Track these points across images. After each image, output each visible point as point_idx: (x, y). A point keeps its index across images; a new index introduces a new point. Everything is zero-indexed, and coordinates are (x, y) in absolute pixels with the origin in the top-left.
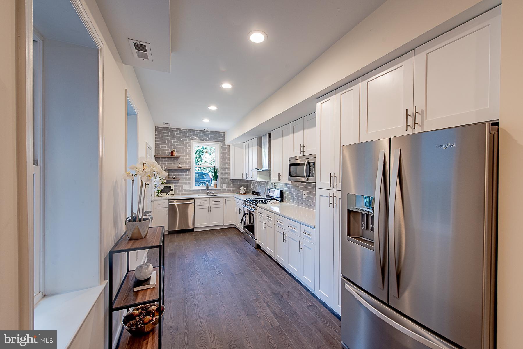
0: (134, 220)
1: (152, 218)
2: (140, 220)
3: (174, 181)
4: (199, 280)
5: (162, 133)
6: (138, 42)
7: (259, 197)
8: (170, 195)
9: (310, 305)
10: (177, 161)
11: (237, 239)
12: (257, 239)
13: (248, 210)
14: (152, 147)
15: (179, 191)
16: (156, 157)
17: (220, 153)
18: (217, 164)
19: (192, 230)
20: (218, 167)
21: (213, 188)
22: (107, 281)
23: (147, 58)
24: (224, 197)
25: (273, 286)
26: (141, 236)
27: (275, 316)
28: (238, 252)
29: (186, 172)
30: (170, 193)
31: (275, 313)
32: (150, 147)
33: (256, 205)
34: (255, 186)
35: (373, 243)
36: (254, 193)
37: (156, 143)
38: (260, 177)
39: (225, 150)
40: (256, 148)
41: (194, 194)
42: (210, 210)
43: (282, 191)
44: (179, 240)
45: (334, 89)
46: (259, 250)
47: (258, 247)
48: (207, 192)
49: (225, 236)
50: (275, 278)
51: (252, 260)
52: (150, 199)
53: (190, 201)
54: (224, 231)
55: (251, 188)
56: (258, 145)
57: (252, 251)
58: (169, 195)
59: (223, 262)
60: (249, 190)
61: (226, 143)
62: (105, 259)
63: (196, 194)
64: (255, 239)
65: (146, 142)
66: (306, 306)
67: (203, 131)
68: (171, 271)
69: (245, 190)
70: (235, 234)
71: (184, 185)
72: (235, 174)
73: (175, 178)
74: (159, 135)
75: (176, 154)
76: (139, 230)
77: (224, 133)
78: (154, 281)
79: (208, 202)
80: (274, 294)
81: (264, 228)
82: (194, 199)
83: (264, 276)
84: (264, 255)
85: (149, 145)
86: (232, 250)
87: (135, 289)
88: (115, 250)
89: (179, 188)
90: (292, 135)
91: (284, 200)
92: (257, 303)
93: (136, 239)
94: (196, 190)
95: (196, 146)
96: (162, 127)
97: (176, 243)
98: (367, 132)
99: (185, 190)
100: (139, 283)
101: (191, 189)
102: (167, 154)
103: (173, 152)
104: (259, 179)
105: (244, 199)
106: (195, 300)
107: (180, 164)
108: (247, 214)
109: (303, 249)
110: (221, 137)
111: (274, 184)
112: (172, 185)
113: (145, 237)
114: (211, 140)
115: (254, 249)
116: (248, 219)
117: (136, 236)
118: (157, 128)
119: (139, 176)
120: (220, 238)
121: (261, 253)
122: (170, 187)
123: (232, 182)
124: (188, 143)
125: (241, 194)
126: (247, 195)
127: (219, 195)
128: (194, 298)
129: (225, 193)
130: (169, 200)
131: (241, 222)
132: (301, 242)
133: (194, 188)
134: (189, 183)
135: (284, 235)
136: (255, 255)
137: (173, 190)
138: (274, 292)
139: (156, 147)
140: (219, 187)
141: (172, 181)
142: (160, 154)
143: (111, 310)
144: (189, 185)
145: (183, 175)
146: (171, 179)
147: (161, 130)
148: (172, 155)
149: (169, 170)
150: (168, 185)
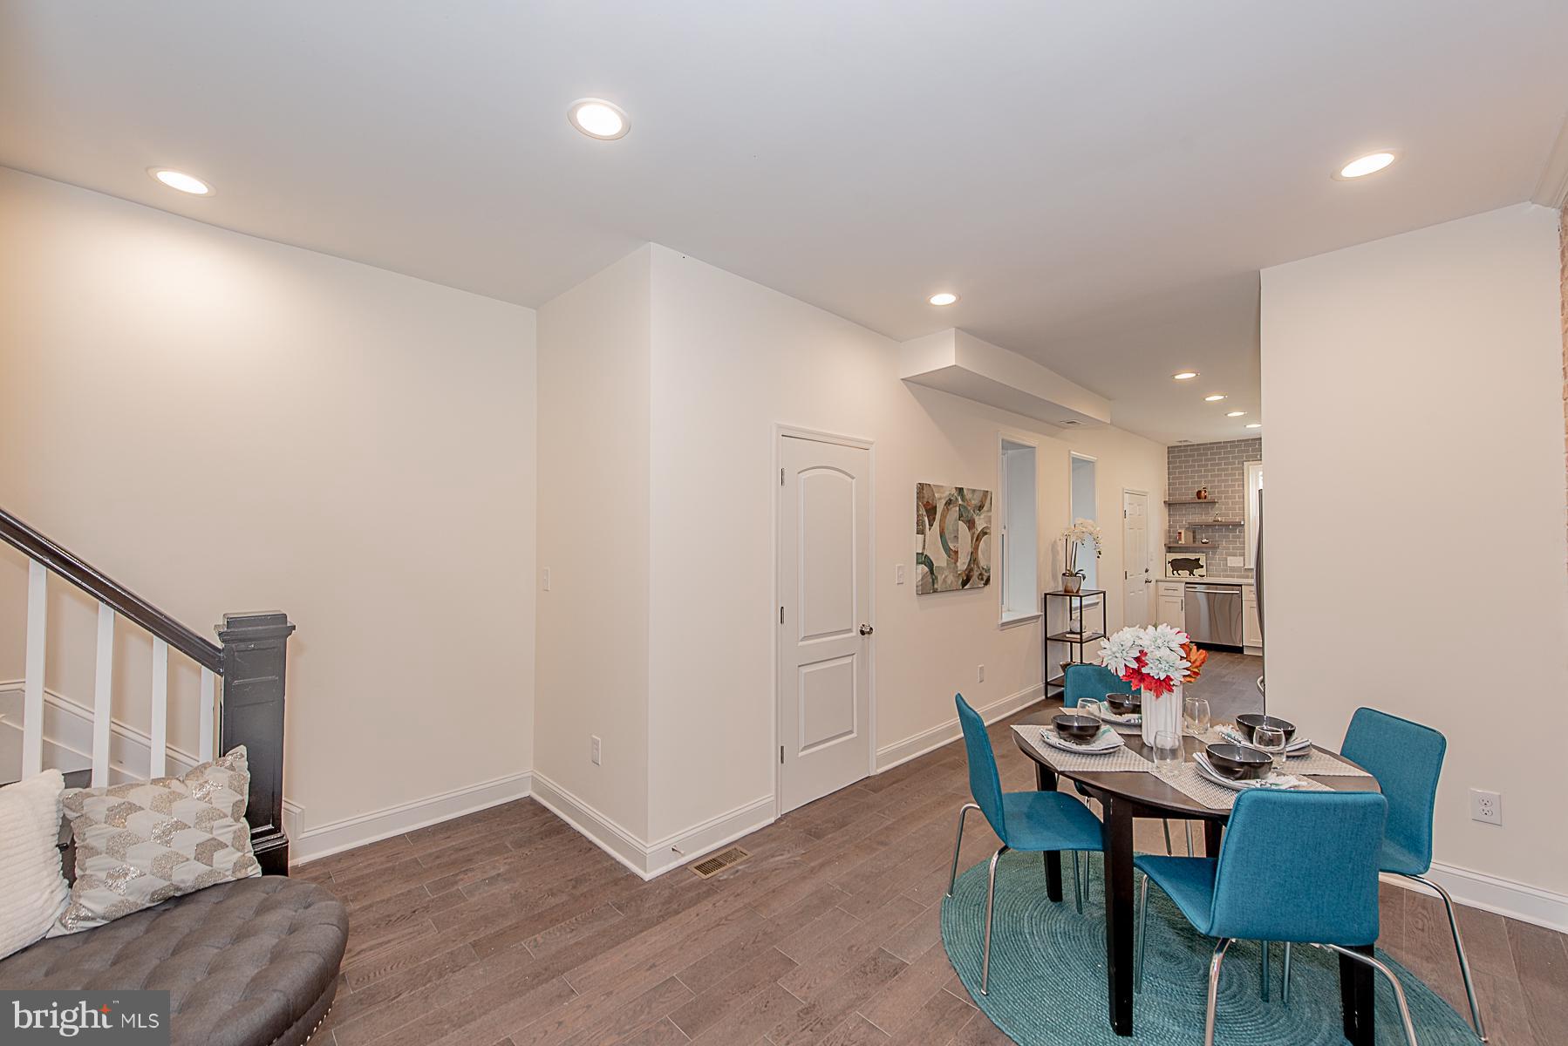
2: (1073, 576)
3: (1206, 548)
5: (1180, 457)
14: (1147, 490)
15: (1217, 570)
16: (1168, 504)
29: (1233, 530)
30: (1196, 571)
32: (1138, 491)
37: (1169, 478)
53: (1232, 590)
65: (1123, 488)
71: (1229, 558)
73: (1204, 541)
74: (1175, 462)
75: (1209, 496)
82: (1241, 585)
85: (1133, 490)
99: (1233, 569)
101: (1246, 567)
107: (1219, 514)
118: (1171, 450)
122: (1198, 560)
124: (1237, 469)
139: (1169, 484)
141: (1201, 547)
142: (1178, 498)
143: (1046, 639)
144: (1242, 558)
145: (1228, 537)
146: (1198, 544)
147: (1179, 452)
148: (1199, 498)
149: (1194, 529)
150: (1192, 556)
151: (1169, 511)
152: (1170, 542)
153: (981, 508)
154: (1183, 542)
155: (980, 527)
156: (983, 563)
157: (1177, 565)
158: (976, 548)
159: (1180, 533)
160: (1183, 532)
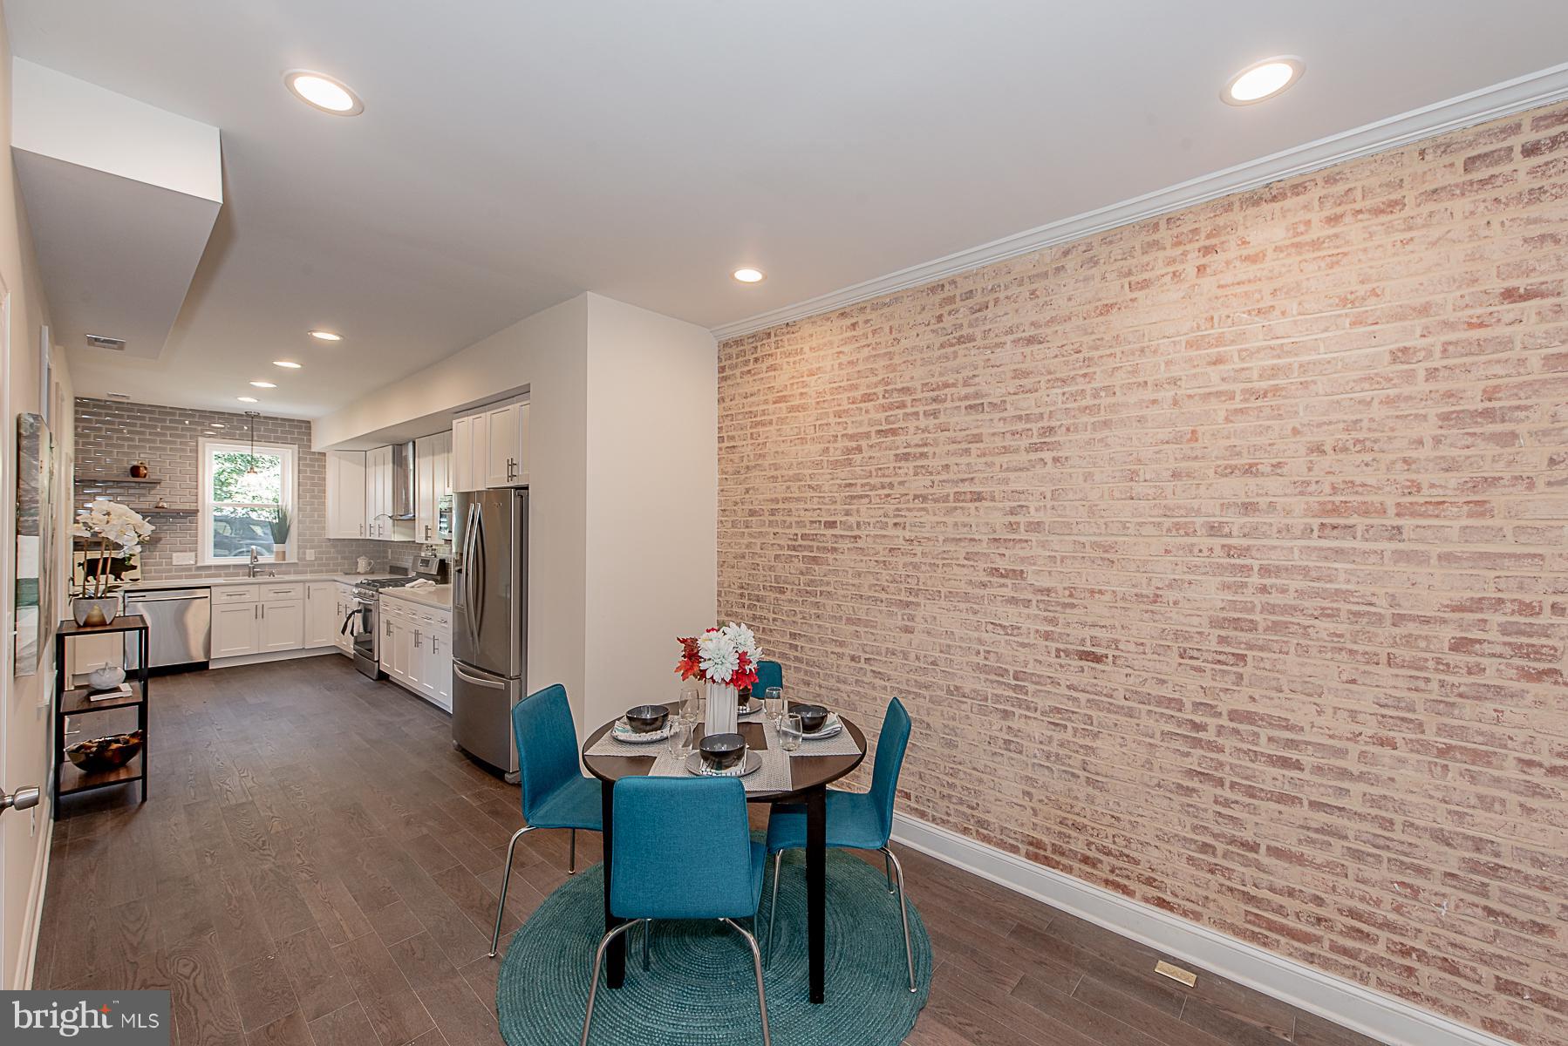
0: (90, 598)
2: (101, 598)
8: (126, 580)
9: (439, 726)
10: (152, 490)
12: (378, 661)
13: (359, 604)
15: (157, 571)
16: (76, 481)
17: (297, 474)
18: (288, 502)
19: (202, 666)
20: (290, 507)
21: (273, 562)
24: (304, 582)
29: (182, 521)
30: (126, 575)
33: (377, 591)
34: (396, 554)
37: (77, 443)
38: (403, 534)
39: (312, 465)
40: (389, 467)
41: (208, 576)
42: (260, 613)
46: (384, 681)
47: (383, 677)
48: (254, 570)
51: (358, 696)
53: (192, 594)
56: (394, 463)
57: (365, 684)
58: (122, 580)
61: (316, 448)
63: (217, 575)
64: (375, 662)
67: (242, 415)
69: (370, 564)
71: (174, 555)
72: (341, 526)
75: (151, 472)
76: (101, 611)
77: (309, 422)
79: (253, 594)
81: (389, 632)
82: (209, 587)
87: (94, 699)
88: (63, 632)
89: (160, 564)
90: (446, 455)
93: (95, 625)
94: (217, 567)
95: (214, 456)
96: (101, 400)
99: (181, 568)
100: (100, 692)
101: (199, 565)
102: (118, 472)
103: (138, 467)
104: (397, 538)
105: (354, 583)
107: (163, 499)
108: (358, 611)
109: (439, 648)
110: (300, 433)
111: (430, 546)
113: (111, 623)
114: (267, 440)
115: (374, 683)
116: (361, 624)
117: (95, 620)
118: (80, 402)
121: (387, 687)
123: (334, 546)
124: (188, 444)
125: (359, 573)
127: (288, 578)
130: (125, 592)
131: (343, 632)
132: (435, 638)
133: (210, 560)
134: (194, 549)
136: (370, 689)
137: (139, 568)
139: (77, 451)
140: (292, 558)
142: (92, 473)
144: (193, 554)
145: (177, 528)
148: (135, 475)
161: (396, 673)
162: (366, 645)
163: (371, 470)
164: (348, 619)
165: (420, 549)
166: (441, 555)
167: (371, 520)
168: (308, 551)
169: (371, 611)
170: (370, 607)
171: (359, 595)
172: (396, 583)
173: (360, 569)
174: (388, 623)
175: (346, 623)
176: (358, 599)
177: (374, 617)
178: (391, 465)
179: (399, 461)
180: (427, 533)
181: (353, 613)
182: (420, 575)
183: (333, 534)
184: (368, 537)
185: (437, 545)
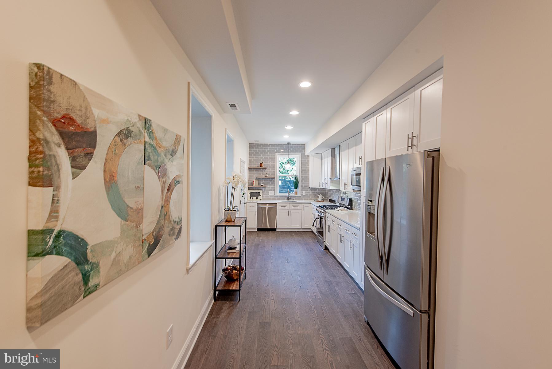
0: (228, 210)
1: (238, 211)
2: (231, 211)
3: (262, 187)
4: (272, 263)
5: (253, 148)
6: (231, 104)
7: (334, 204)
8: (259, 199)
9: (353, 293)
10: (264, 171)
11: (310, 241)
12: (325, 241)
13: (319, 215)
14: (245, 161)
15: (266, 197)
16: (249, 169)
17: (301, 164)
18: (298, 174)
19: (275, 230)
20: (299, 176)
21: (294, 195)
22: (215, 241)
23: (237, 109)
24: (302, 203)
25: (327, 276)
26: (232, 220)
27: (320, 293)
28: (308, 250)
29: (271, 181)
30: (259, 198)
31: (321, 291)
32: (244, 161)
33: (325, 211)
34: (331, 194)
35: (375, 234)
36: (331, 201)
37: (249, 157)
38: (334, 186)
39: (305, 160)
40: (330, 158)
41: (278, 199)
42: (289, 214)
43: (351, 199)
44: (264, 236)
45: (372, 112)
46: (327, 251)
47: (326, 248)
48: (289, 198)
49: (300, 237)
50: (332, 272)
51: (318, 257)
52: (243, 201)
54: (301, 233)
55: (329, 196)
56: (331, 156)
57: (320, 251)
59: (293, 255)
60: (327, 198)
61: (306, 154)
62: (214, 229)
63: (280, 199)
64: (324, 241)
65: (240, 158)
66: (349, 293)
67: (286, 144)
68: (254, 255)
69: (322, 197)
70: (310, 237)
71: (270, 192)
72: (314, 183)
73: (262, 185)
74: (252, 151)
75: (264, 166)
76: (230, 216)
77: (304, 145)
78: (238, 249)
79: (288, 207)
80: (326, 281)
81: (329, 231)
82: (276, 203)
83: (322, 269)
84: (329, 255)
85: (243, 160)
86: (303, 247)
87: (228, 251)
88: (218, 225)
89: (266, 194)
90: (355, 147)
91: (353, 208)
92: (310, 284)
93: (229, 222)
94: (279, 196)
95: (281, 158)
96: (254, 144)
97: (261, 238)
98: (390, 150)
99: (271, 196)
100: (230, 249)
101: (275, 195)
102: (257, 165)
103: (261, 164)
104: (332, 188)
105: (317, 206)
106: (266, 274)
107: (266, 174)
108: (318, 218)
109: (353, 248)
110: (302, 149)
111: (346, 192)
112: (261, 191)
113: (234, 221)
114: (293, 152)
115: (323, 249)
116: (319, 223)
117: (229, 219)
118: (250, 145)
119: (231, 184)
120: (296, 238)
121: (328, 253)
122: (259, 192)
123: (312, 190)
124: (273, 156)
126: (324, 202)
127: (298, 201)
128: (266, 272)
129: (305, 199)
130: (258, 203)
131: (313, 226)
132: (351, 242)
133: (278, 194)
134: (274, 190)
135: (341, 236)
136: (322, 254)
138: (327, 280)
139: (249, 160)
140: (299, 194)
141: (260, 187)
142: (252, 166)
143: (216, 258)
144: (274, 191)
145: (269, 183)
146: (260, 186)
147: (253, 146)
148: (261, 166)
149: (259, 179)
150: (257, 191)
151: (249, 171)
152: (249, 185)
153: (173, 153)
154: (254, 185)
155: (171, 176)
156: (174, 215)
157: (252, 195)
158: (167, 201)
159: (254, 181)
160: (255, 180)
161: (332, 250)
162: (321, 233)
163: (323, 161)
164: (315, 221)
165: (340, 193)
166: (349, 197)
167: (323, 181)
168: (304, 192)
169: (322, 219)
170: (322, 217)
171: (319, 211)
172: (333, 208)
173: (319, 200)
174: (329, 226)
175: (314, 222)
176: (318, 213)
177: (323, 222)
178: (330, 157)
179: (333, 155)
180: (345, 186)
181: (316, 219)
182: (341, 205)
183: (311, 186)
184: (322, 187)
185: (347, 192)
